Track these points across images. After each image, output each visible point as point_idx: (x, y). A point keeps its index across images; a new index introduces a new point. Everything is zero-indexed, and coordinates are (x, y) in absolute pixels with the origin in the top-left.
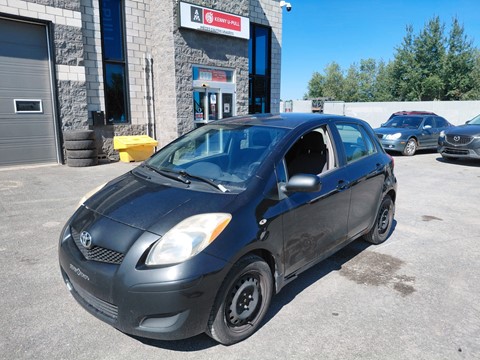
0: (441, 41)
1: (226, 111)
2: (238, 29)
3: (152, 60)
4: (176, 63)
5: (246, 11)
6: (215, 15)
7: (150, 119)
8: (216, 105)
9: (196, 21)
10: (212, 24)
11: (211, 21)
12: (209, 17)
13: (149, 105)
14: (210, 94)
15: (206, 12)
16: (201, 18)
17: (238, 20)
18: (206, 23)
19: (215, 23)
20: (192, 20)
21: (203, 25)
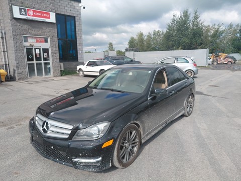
0: (189, 22)
1: (45, 57)
2: (49, 18)
3: (5, 33)
4: (13, 35)
5: (54, 9)
6: (34, 11)
7: (5, 62)
8: (40, 54)
9: (23, 15)
10: (33, 16)
11: (32, 15)
12: (31, 13)
13: (5, 55)
14: (35, 49)
15: (28, 10)
16: (26, 13)
17: (49, 14)
18: (29, 15)
19: (34, 15)
20: (20, 14)
21: (27, 16)
